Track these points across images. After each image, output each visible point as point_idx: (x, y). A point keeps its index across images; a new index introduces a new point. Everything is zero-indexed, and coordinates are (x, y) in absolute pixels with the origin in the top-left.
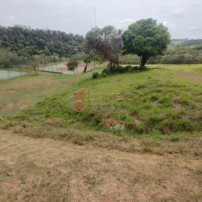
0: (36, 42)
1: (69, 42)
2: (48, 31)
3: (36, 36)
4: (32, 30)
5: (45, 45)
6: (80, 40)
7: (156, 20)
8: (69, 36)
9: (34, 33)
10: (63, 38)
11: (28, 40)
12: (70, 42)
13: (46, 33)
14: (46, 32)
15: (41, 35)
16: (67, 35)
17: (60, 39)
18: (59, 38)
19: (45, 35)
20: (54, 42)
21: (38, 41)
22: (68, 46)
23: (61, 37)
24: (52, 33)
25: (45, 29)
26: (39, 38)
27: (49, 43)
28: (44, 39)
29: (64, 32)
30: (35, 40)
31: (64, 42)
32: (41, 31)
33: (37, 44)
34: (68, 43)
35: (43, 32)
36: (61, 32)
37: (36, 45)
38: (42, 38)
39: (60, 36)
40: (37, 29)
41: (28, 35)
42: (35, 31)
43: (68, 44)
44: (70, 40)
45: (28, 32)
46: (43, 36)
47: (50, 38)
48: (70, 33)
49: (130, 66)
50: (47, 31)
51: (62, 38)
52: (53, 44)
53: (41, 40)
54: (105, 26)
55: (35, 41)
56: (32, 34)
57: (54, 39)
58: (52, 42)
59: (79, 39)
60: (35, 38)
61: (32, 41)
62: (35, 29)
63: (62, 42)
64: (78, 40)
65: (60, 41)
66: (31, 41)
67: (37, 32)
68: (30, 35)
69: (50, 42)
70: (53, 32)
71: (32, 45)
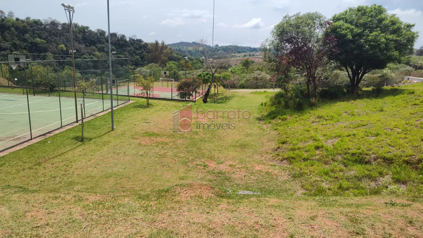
0: (25, 44)
1: (98, 47)
2: (51, 23)
3: (27, 32)
4: (17, 19)
5: (46, 50)
6: (121, 42)
8: (96, 34)
9: (21, 25)
10: (84, 38)
11: (7, 39)
12: (99, 45)
13: (47, 27)
14: (48, 25)
15: (37, 30)
16: (93, 32)
17: (77, 39)
18: (76, 37)
19: (46, 31)
20: (66, 46)
21: (31, 43)
22: (97, 53)
23: (81, 35)
24: (60, 28)
25: (46, 20)
26: (32, 37)
27: (56, 47)
28: (44, 39)
29: (87, 28)
30: (25, 40)
31: (87, 46)
32: (37, 23)
33: (29, 47)
34: (96, 47)
35: (41, 24)
36: (80, 25)
37: (25, 49)
38: (40, 37)
39: (80, 34)
40: (28, 18)
41: (8, 28)
42: (23, 21)
43: (96, 49)
44: (100, 42)
45: (10, 24)
46: (42, 32)
47: (56, 36)
48: (99, 30)
50: (49, 22)
51: (82, 37)
52: (65, 49)
53: (38, 39)
55: (24, 42)
56: (17, 28)
57: (66, 39)
58: (63, 46)
59: (118, 40)
60: (23, 35)
61: (17, 42)
63: (83, 46)
64: (116, 43)
65: (80, 43)
66: (14, 41)
67: (28, 25)
68: (13, 29)
69: (58, 44)
70: (62, 27)
71: (16, 50)
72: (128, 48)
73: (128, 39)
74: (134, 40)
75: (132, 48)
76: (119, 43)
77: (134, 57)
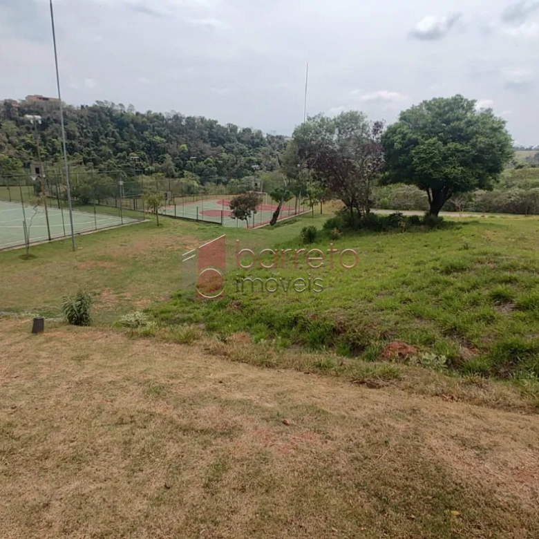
0: (144, 143)
1: (226, 147)
2: (174, 116)
3: (147, 130)
4: (137, 114)
5: (165, 151)
6: (256, 141)
7: (474, 101)
8: (226, 130)
9: (140, 121)
10: (210, 136)
11: (125, 138)
12: (228, 145)
13: (170, 122)
14: (170, 119)
15: (159, 127)
16: (223, 128)
17: (203, 137)
18: (202, 134)
19: (167, 128)
20: (189, 146)
21: (150, 143)
22: (224, 155)
23: (207, 132)
24: (184, 123)
25: (168, 113)
26: (151, 134)
27: (177, 147)
28: (165, 138)
29: (216, 122)
30: (144, 139)
31: (212, 145)
32: (158, 117)
33: (147, 147)
34: (224, 147)
35: (163, 119)
36: (208, 119)
37: (143, 149)
38: (160, 135)
39: (206, 130)
40: (149, 112)
41: (127, 125)
42: (143, 116)
43: (224, 150)
44: (230, 141)
45: (127, 120)
46: (163, 129)
47: (178, 134)
48: (229, 125)
49: (400, 214)
50: (172, 117)
51: (209, 134)
52: (187, 149)
53: (158, 138)
54: (342, 113)
55: (143, 141)
56: (136, 125)
57: (190, 137)
58: (185, 146)
59: (252, 138)
60: (142, 133)
61: (136, 142)
62: (143, 112)
63: (208, 146)
64: (249, 141)
65: (205, 142)
66: (132, 140)
67: (148, 119)
68: (132, 125)
69: (179, 143)
70: (187, 121)
71: (133, 152)
72: (264, 148)
73: (265, 136)
74: (272, 137)
75: (269, 148)
76: (253, 142)
77: (270, 160)
